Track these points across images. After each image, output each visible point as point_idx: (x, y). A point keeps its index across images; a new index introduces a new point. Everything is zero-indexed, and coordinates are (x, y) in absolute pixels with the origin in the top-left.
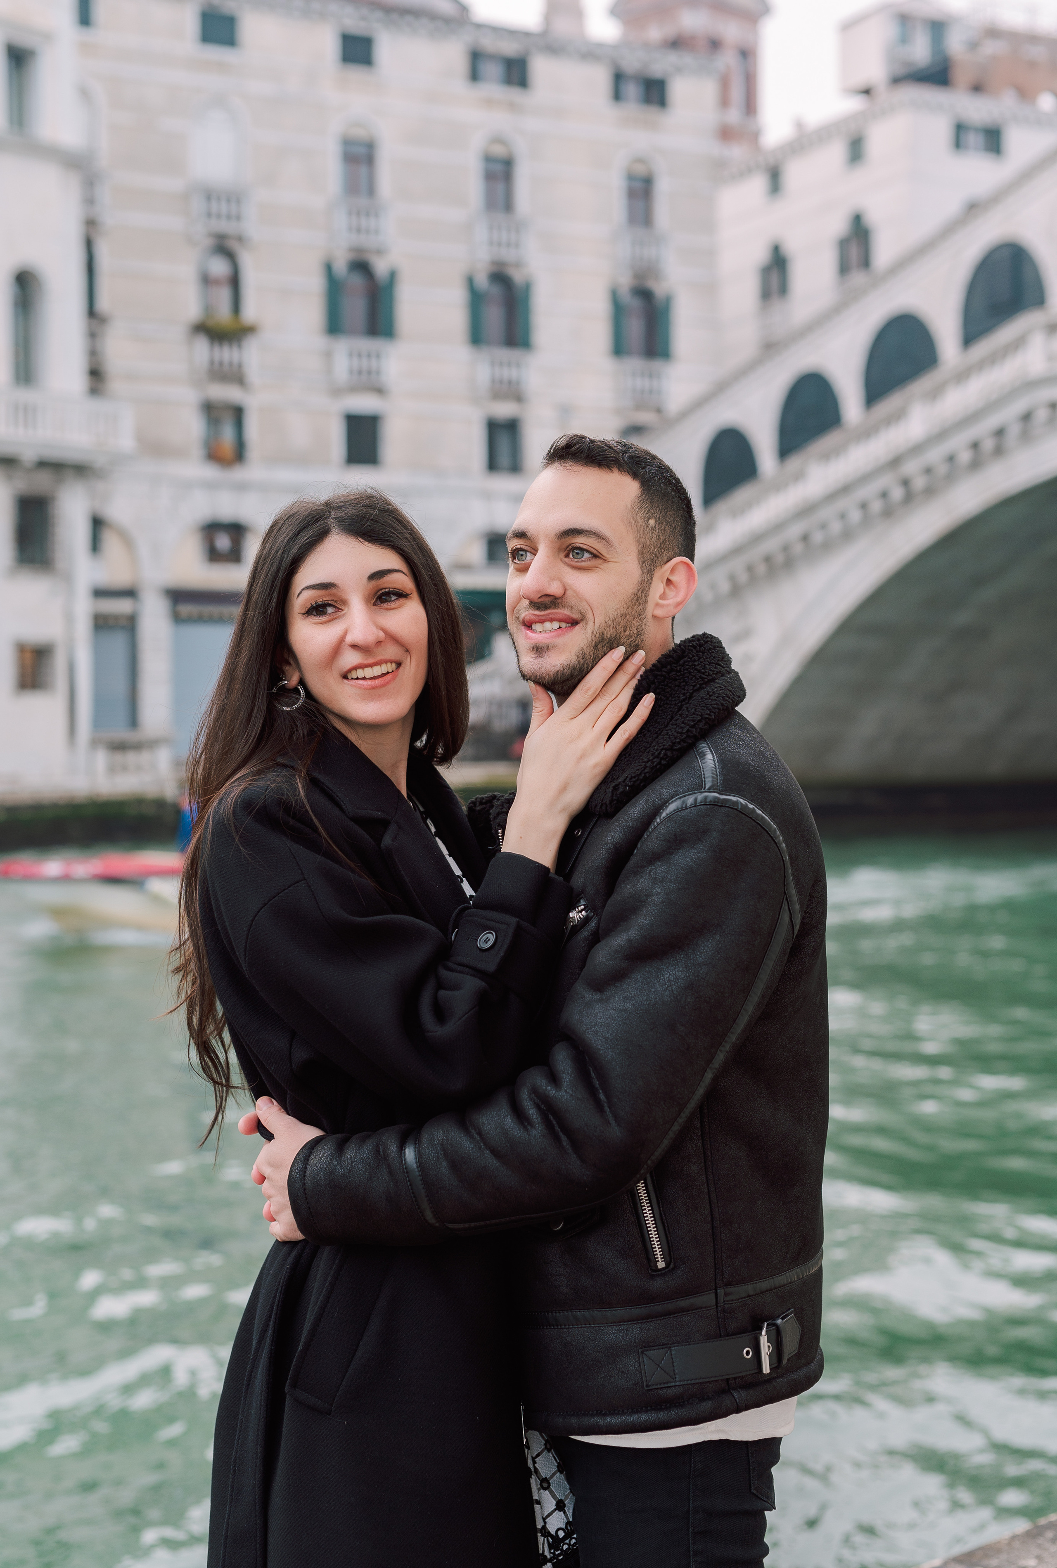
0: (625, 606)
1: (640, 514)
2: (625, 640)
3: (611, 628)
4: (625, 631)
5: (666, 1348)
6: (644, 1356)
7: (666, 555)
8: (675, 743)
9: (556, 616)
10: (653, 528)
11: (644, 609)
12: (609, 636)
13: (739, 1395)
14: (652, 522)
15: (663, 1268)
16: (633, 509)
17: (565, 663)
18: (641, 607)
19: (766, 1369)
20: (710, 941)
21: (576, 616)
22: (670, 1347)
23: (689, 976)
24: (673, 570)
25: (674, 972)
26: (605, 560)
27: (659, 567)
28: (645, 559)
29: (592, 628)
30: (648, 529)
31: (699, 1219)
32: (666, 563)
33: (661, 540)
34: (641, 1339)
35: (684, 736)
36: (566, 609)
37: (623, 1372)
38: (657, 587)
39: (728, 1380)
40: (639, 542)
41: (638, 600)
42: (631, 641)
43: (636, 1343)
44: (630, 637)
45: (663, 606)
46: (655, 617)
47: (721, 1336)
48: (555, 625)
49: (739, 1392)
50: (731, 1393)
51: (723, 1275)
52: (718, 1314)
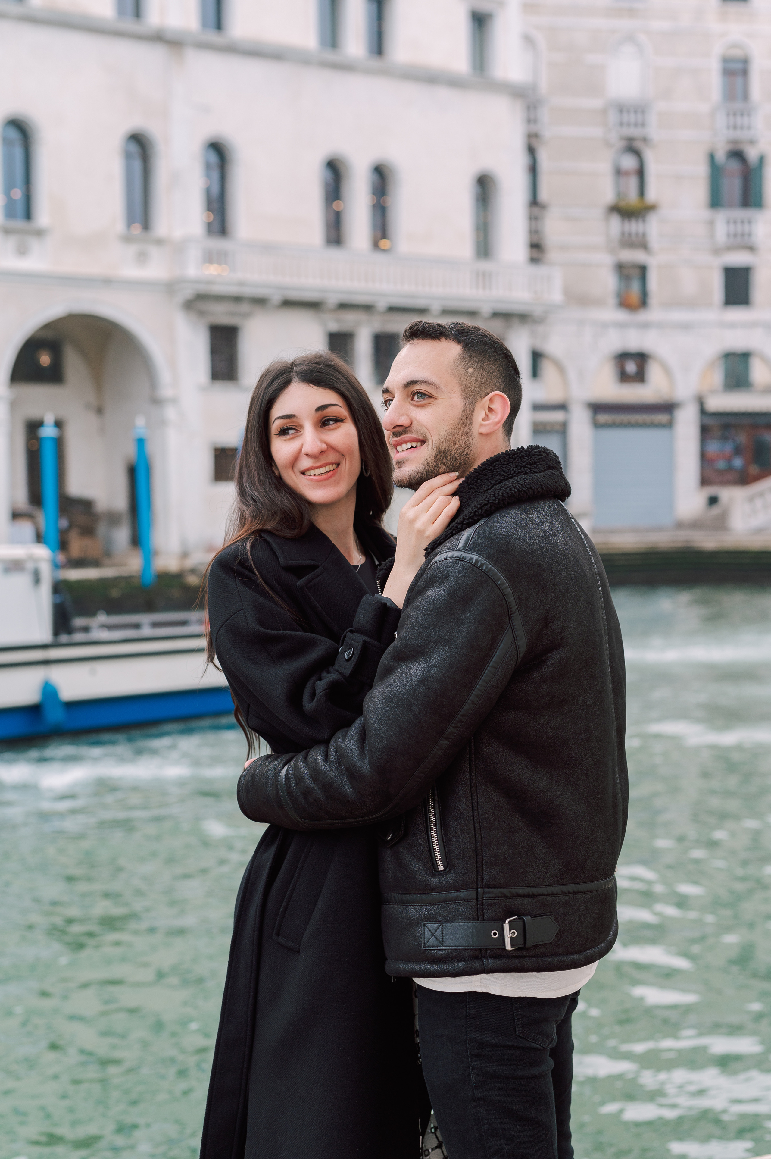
0: (453, 428)
1: (460, 366)
2: (456, 451)
3: (444, 443)
4: (455, 445)
5: (439, 923)
6: (425, 927)
7: (483, 391)
8: (465, 519)
9: (407, 439)
10: (472, 375)
11: (470, 429)
12: (443, 449)
13: (490, 962)
14: (470, 370)
15: (442, 871)
16: (455, 363)
17: (415, 469)
18: (467, 427)
19: (508, 947)
20: (441, 651)
21: (421, 438)
22: (442, 923)
23: (424, 674)
24: (491, 400)
25: (415, 670)
26: (436, 399)
27: (480, 400)
28: (468, 395)
29: (431, 444)
30: (468, 375)
31: (465, 840)
32: (485, 397)
33: (479, 381)
34: (425, 916)
35: (472, 514)
36: (413, 433)
37: (413, 936)
38: (480, 414)
39: (481, 950)
40: (461, 384)
41: (463, 423)
42: (460, 452)
43: (421, 918)
44: (460, 449)
45: (485, 425)
46: (481, 434)
47: (478, 920)
48: (409, 445)
49: (488, 959)
50: (482, 959)
51: (483, 879)
52: (477, 906)
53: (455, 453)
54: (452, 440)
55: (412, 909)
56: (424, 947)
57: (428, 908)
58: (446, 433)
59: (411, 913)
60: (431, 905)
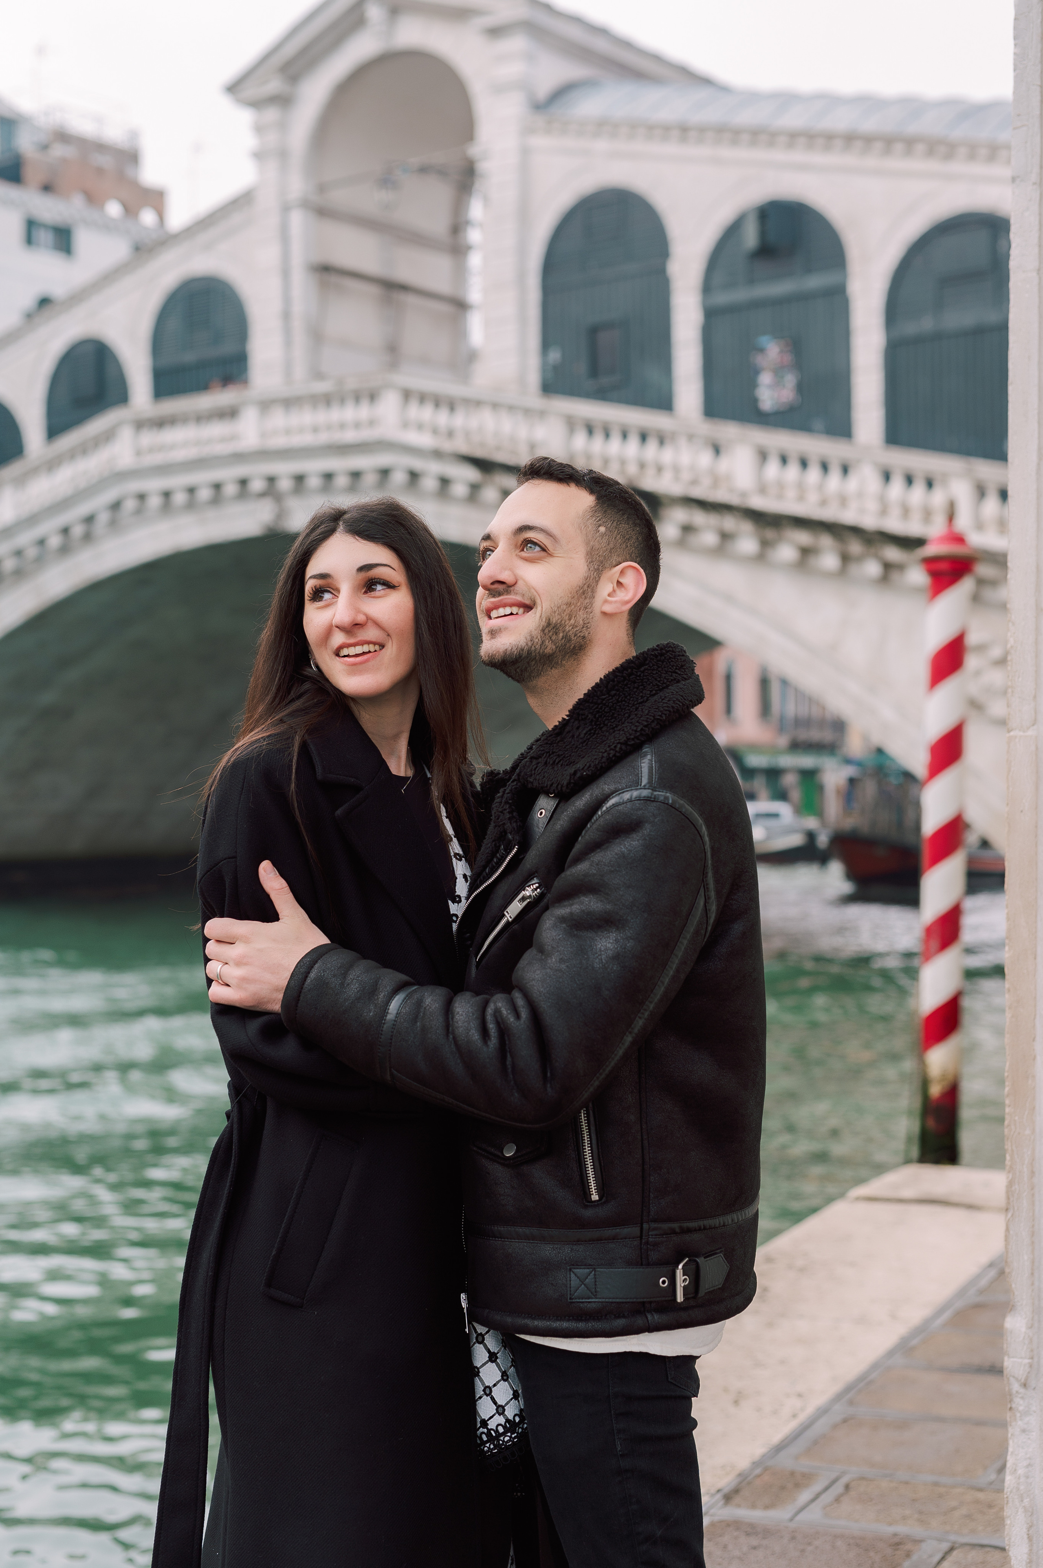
1: (591, 522)
3: (557, 614)
4: (570, 620)
5: (591, 1268)
6: (572, 1273)
7: (615, 559)
9: (509, 601)
10: (603, 534)
11: (591, 604)
12: (554, 622)
13: (654, 1318)
14: (602, 529)
15: (597, 1201)
16: (584, 516)
17: (515, 645)
18: (587, 601)
19: (680, 1298)
21: (527, 602)
22: (595, 1268)
24: (622, 573)
26: (552, 555)
27: (608, 569)
28: (594, 560)
29: (539, 613)
30: (598, 534)
31: (631, 1162)
32: (615, 566)
33: (611, 545)
34: (570, 1258)
36: (518, 595)
37: (552, 1284)
38: (606, 587)
39: (643, 1303)
40: (588, 544)
41: (584, 593)
42: (577, 631)
43: (566, 1260)
44: (576, 627)
45: (611, 602)
46: (604, 614)
47: (642, 1265)
48: (508, 610)
49: (653, 1314)
50: (645, 1314)
51: (649, 1212)
52: (641, 1245)
53: (569, 631)
54: (567, 612)
55: (550, 1248)
56: (570, 1299)
57: (575, 1247)
58: (560, 601)
59: (550, 1253)
60: (579, 1244)
